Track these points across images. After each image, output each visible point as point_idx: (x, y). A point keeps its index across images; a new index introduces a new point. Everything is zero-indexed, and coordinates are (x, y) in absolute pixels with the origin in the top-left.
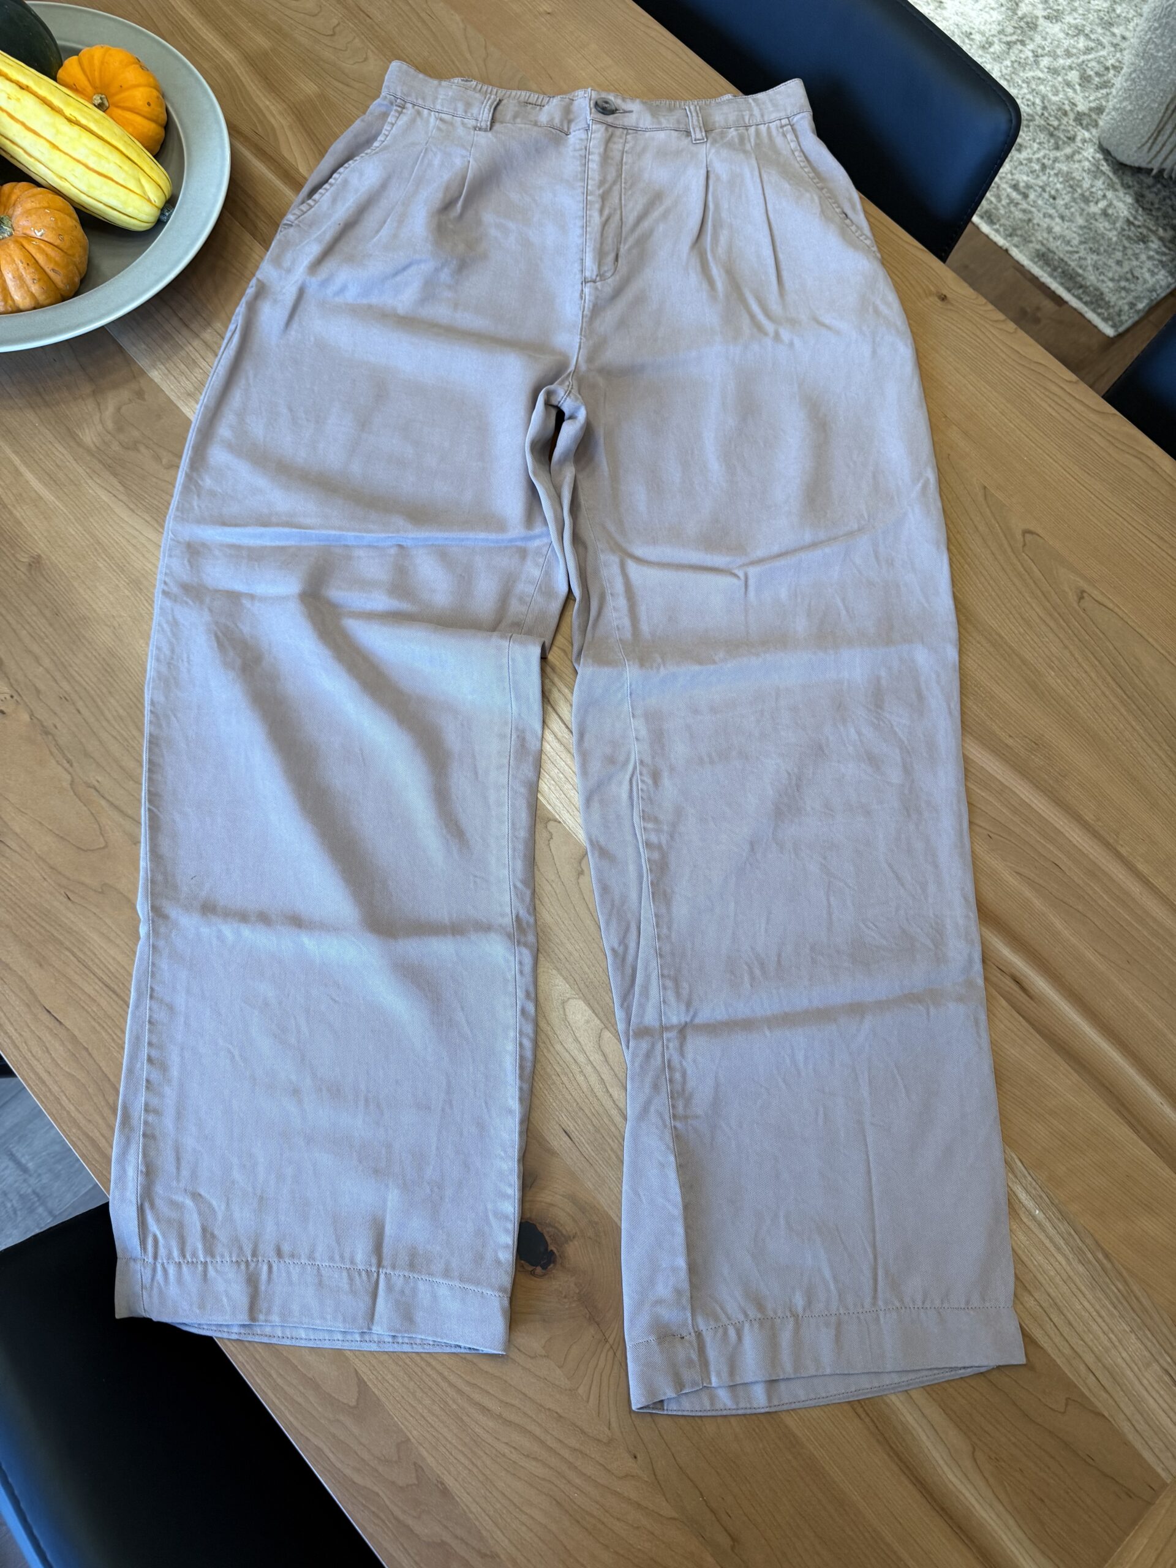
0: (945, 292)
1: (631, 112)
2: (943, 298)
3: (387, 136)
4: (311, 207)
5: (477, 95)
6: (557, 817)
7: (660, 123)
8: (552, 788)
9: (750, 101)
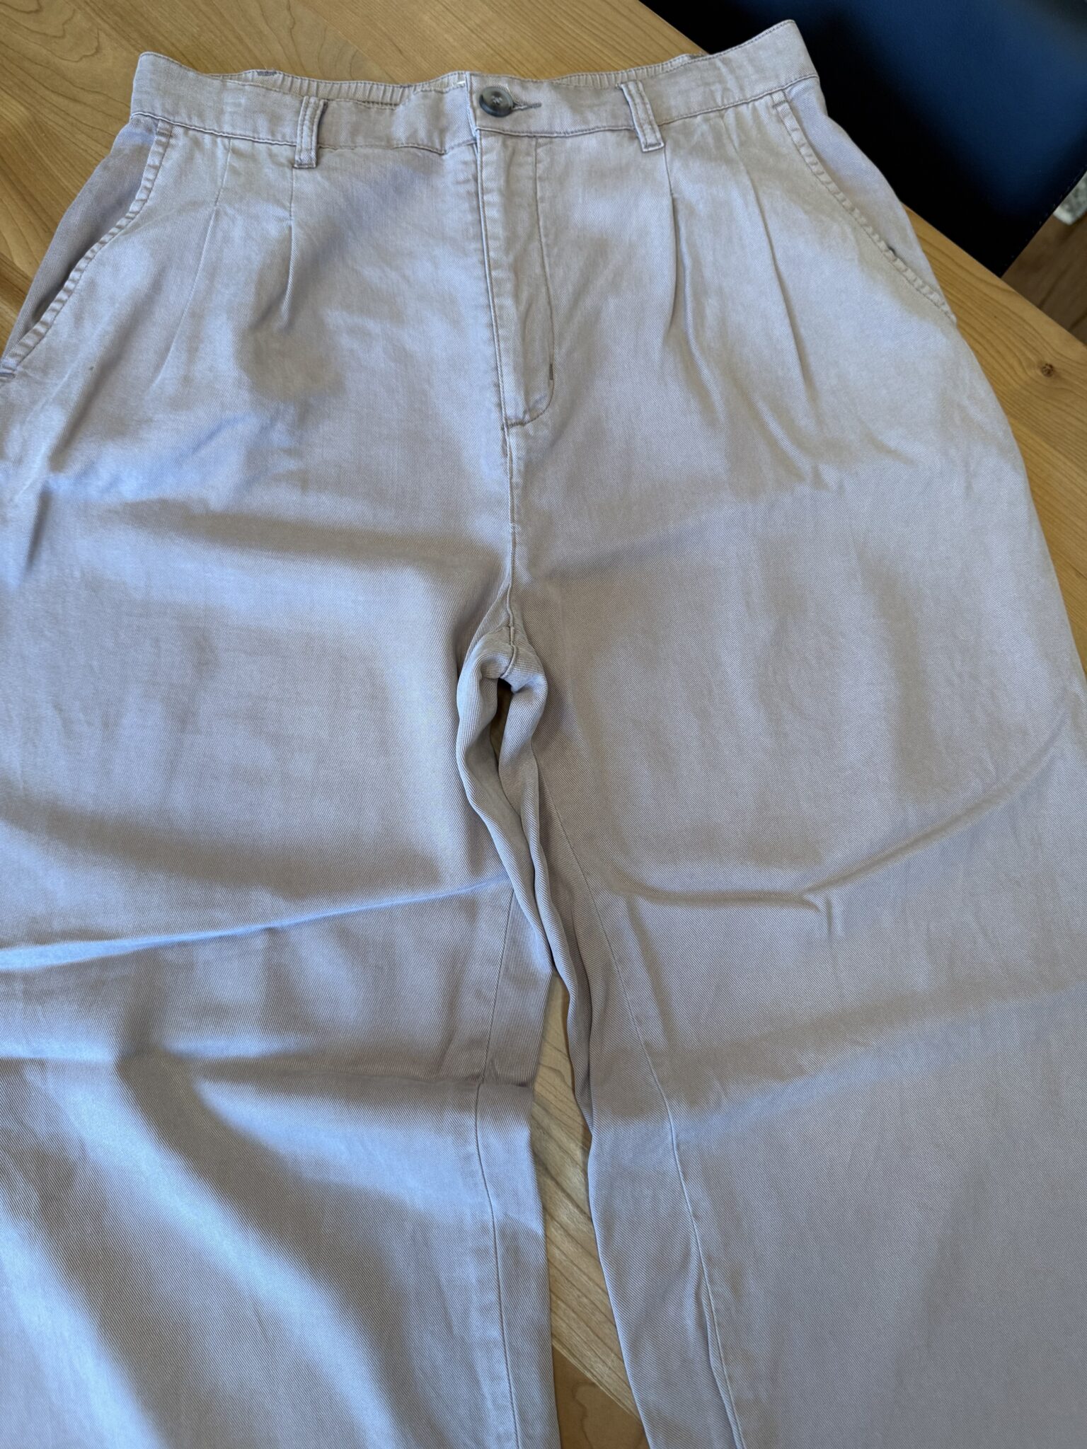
0: (1049, 362)
1: (538, 105)
2: (1049, 371)
3: (150, 190)
4: (41, 336)
5: (288, 99)
6: (589, 1375)
7: (586, 122)
8: (574, 1326)
9: (719, 64)
